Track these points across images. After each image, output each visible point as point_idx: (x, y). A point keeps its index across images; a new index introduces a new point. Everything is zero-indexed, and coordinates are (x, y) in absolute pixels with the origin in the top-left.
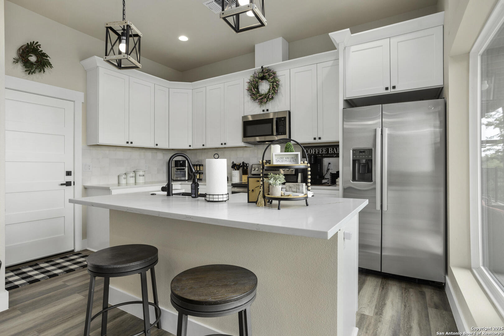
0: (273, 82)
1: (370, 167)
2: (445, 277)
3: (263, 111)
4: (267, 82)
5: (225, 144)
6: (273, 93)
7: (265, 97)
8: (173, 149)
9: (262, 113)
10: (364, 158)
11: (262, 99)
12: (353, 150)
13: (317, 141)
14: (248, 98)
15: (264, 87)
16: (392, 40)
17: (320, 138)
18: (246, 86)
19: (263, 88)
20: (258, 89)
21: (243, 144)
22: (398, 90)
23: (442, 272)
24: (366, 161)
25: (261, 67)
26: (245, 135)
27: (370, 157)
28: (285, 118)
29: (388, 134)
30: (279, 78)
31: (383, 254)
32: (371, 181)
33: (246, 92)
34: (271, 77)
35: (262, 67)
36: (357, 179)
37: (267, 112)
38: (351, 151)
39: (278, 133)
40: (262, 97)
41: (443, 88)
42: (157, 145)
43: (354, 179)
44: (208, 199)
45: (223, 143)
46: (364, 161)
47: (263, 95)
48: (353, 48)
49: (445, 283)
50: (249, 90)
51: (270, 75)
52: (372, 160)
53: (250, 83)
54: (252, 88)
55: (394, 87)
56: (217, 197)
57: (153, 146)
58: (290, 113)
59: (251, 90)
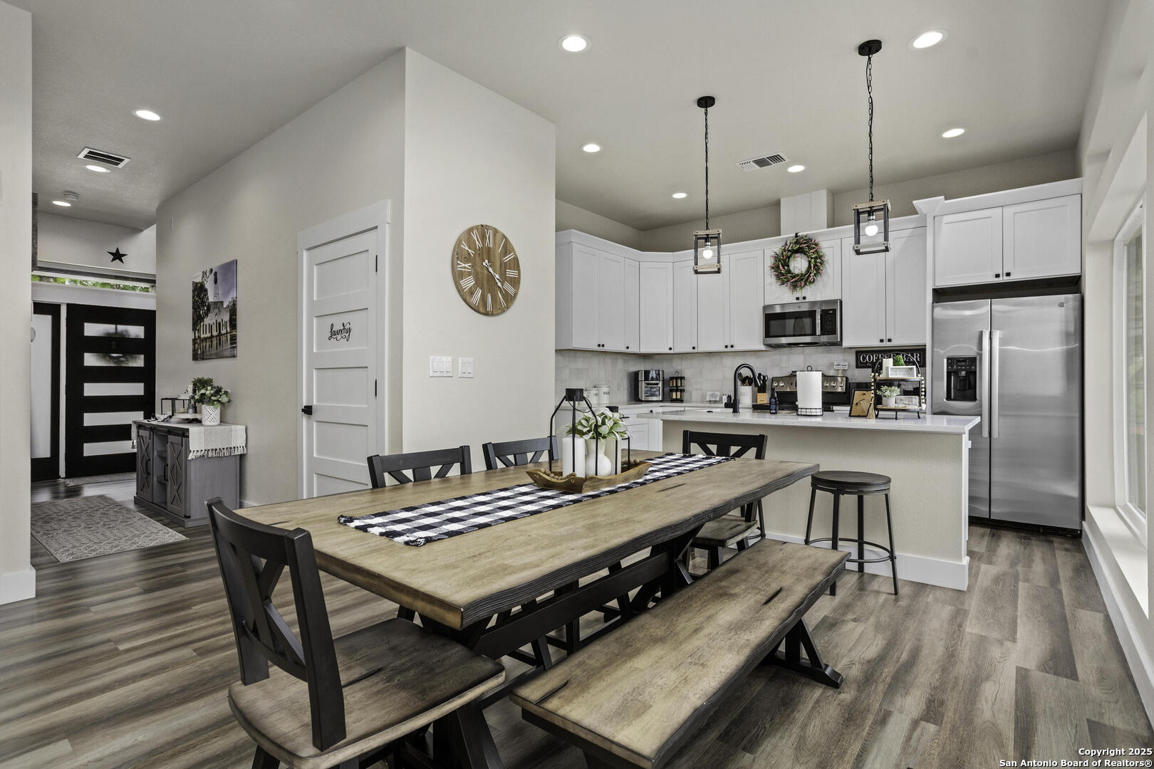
0: (816, 258)
1: (972, 382)
2: (1081, 523)
3: (798, 299)
4: (805, 257)
5: (732, 346)
6: (815, 275)
7: (802, 279)
8: (634, 354)
9: (796, 301)
10: (963, 370)
11: (796, 281)
12: (948, 359)
13: (886, 344)
14: (771, 278)
15: (799, 265)
16: (1006, 210)
17: (890, 340)
18: (770, 262)
19: (797, 265)
20: (788, 266)
21: (763, 347)
22: (1013, 278)
23: (1077, 517)
24: (966, 374)
25: (794, 235)
26: (768, 334)
27: (973, 367)
28: (835, 311)
29: (1000, 338)
30: (824, 251)
31: (992, 510)
32: (974, 399)
33: (768, 270)
34: (812, 251)
35: (796, 236)
36: (952, 397)
37: (803, 301)
38: (945, 360)
39: (823, 333)
40: (796, 279)
41: (1080, 276)
42: (628, 348)
43: (949, 398)
44: (799, 413)
45: (729, 346)
46: (963, 373)
47: (798, 275)
48: (946, 219)
49: (1081, 531)
50: (775, 268)
51: (810, 248)
52: (975, 372)
53: (777, 258)
54: (780, 266)
55: (1008, 274)
56: (814, 410)
57: (623, 349)
58: (841, 302)
59: (778, 267)
